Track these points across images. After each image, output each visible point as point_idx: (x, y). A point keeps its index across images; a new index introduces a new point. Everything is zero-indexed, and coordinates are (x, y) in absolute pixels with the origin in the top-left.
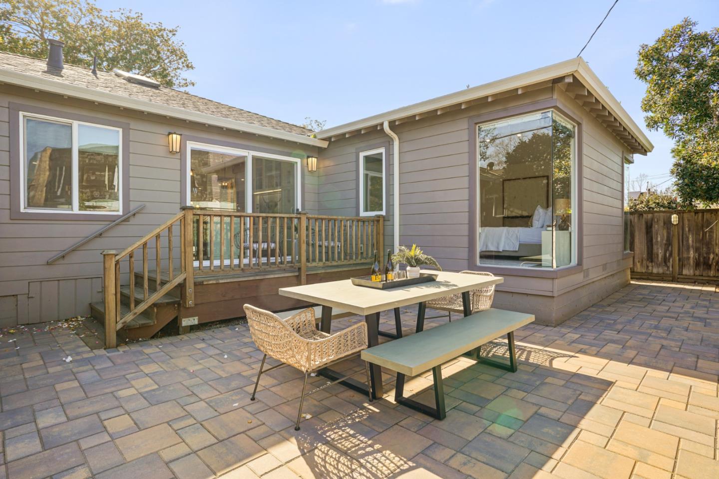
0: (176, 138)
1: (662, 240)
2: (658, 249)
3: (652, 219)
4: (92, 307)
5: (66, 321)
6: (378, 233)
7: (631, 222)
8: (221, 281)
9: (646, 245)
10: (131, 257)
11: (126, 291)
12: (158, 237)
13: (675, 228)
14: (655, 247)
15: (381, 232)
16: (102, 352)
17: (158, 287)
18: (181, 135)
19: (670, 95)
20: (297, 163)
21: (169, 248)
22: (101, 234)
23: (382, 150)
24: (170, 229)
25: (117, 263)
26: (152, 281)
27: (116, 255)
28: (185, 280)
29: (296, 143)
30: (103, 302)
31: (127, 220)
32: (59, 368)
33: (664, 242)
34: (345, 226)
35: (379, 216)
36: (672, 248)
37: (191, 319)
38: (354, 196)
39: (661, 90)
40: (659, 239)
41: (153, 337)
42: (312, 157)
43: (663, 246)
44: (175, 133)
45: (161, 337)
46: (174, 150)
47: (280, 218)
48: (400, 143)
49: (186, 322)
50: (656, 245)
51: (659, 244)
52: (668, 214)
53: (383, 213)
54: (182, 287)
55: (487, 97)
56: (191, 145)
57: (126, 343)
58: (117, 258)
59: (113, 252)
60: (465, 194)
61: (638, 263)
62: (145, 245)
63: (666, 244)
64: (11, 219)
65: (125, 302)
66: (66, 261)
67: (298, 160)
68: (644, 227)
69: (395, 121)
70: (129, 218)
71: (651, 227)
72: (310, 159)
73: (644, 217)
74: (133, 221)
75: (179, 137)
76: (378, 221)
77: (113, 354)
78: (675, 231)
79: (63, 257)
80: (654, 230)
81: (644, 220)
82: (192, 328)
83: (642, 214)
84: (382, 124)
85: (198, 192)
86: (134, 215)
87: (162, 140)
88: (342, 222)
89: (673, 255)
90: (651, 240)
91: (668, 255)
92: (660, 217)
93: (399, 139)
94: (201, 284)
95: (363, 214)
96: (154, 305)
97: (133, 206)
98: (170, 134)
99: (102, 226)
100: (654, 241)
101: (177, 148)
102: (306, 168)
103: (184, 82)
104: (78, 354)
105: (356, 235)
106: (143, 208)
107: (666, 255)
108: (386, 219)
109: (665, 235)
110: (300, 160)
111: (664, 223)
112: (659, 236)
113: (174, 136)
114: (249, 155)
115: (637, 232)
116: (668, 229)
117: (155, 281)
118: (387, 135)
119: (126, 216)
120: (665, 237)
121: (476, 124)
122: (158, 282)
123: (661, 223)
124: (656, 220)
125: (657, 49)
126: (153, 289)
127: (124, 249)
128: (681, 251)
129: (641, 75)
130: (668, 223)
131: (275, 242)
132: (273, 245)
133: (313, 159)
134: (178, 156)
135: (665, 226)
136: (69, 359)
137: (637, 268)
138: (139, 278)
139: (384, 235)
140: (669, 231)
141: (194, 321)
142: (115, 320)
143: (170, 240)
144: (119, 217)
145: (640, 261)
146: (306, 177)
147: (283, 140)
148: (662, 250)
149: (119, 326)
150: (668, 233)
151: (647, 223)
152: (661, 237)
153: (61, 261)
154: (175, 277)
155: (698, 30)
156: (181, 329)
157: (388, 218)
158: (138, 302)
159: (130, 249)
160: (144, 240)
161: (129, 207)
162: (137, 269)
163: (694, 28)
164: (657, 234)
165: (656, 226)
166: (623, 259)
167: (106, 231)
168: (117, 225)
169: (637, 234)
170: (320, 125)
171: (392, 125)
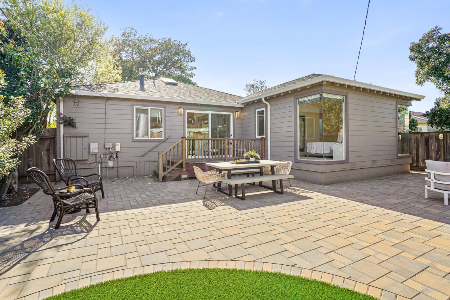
0: (182, 110)
1: (435, 148)
2: (432, 153)
3: (429, 137)
4: (154, 172)
5: (147, 176)
6: (262, 146)
7: (417, 138)
8: (195, 163)
9: (425, 151)
10: (166, 154)
11: (165, 166)
12: (174, 147)
13: (442, 142)
14: (431, 153)
15: (263, 144)
16: (158, 183)
17: (174, 164)
18: (183, 108)
19: (426, 69)
20: (231, 115)
21: (178, 151)
22: (157, 146)
23: (264, 109)
24: (178, 144)
25: (162, 156)
26: (172, 163)
27: (162, 153)
28: (183, 162)
29: (230, 106)
30: (159, 170)
31: (165, 141)
32: (147, 185)
33: (436, 149)
34: (246, 143)
35: (262, 138)
36: (440, 153)
37: (185, 175)
38: (254, 129)
39: (421, 66)
40: (433, 148)
41: (173, 181)
42: (237, 112)
43: (436, 152)
44: (181, 108)
45: (175, 181)
46: (181, 114)
47: (217, 140)
48: (270, 106)
49: (183, 176)
50: (431, 151)
51: (433, 151)
52: (438, 134)
53: (264, 136)
54: (181, 164)
55: (307, 86)
56: (187, 111)
57: (165, 181)
58: (162, 154)
59: (161, 152)
60: (293, 129)
61: (421, 162)
62: (170, 150)
63: (437, 151)
64: (132, 142)
65: (164, 169)
66: (147, 155)
67: (231, 114)
68: (424, 141)
69: (266, 97)
70: (166, 140)
71: (428, 140)
72: (236, 113)
73: (424, 135)
74: (167, 141)
75: (182, 109)
76: (262, 140)
77: (161, 183)
78: (441, 143)
79: (146, 154)
80: (430, 143)
81: (424, 137)
82: (185, 179)
83: (423, 134)
84: (262, 99)
85: (196, 124)
86: (167, 139)
87: (177, 111)
88: (244, 141)
89: (441, 157)
90: (429, 148)
91: (438, 157)
92: (433, 135)
93: (270, 104)
94: (188, 163)
95: (258, 137)
96: (173, 170)
97: (167, 136)
98: (180, 108)
99: (157, 143)
100: (430, 149)
101: (182, 113)
102: (235, 117)
103: (191, 68)
104: (152, 183)
105: (251, 146)
106: (171, 136)
107: (437, 157)
108: (266, 139)
109: (436, 145)
110: (232, 113)
111: (436, 139)
112: (433, 146)
113: (181, 109)
114: (210, 113)
115: (420, 144)
116: (438, 142)
117: (173, 163)
118: (264, 103)
119: (165, 140)
120: (437, 147)
121: (297, 99)
122: (174, 162)
123: (434, 139)
124: (431, 137)
125: (419, 45)
126: (172, 165)
127: (164, 151)
128: (446, 155)
129: (411, 59)
130: (437, 138)
131: (218, 149)
132: (217, 150)
133: (238, 112)
134: (182, 116)
135: (436, 141)
136: (150, 183)
137: (420, 165)
138: (169, 161)
139: (265, 146)
140: (439, 143)
141: (186, 176)
142: (161, 174)
143: (178, 148)
144: (163, 140)
145: (422, 160)
146: (235, 121)
147: (224, 106)
148: (434, 154)
149: (163, 175)
150: (438, 145)
151: (426, 139)
152: (434, 147)
153: (145, 156)
154: (179, 161)
155: (442, 32)
156: (181, 179)
157: (265, 139)
158: (168, 169)
159: (166, 151)
160: (170, 148)
161: (166, 136)
162: (168, 159)
163: (441, 31)
164: (432, 145)
165: (431, 140)
166: (397, 159)
167: (159, 145)
168: (162, 143)
169: (420, 145)
170: (262, 83)
171: (266, 99)
